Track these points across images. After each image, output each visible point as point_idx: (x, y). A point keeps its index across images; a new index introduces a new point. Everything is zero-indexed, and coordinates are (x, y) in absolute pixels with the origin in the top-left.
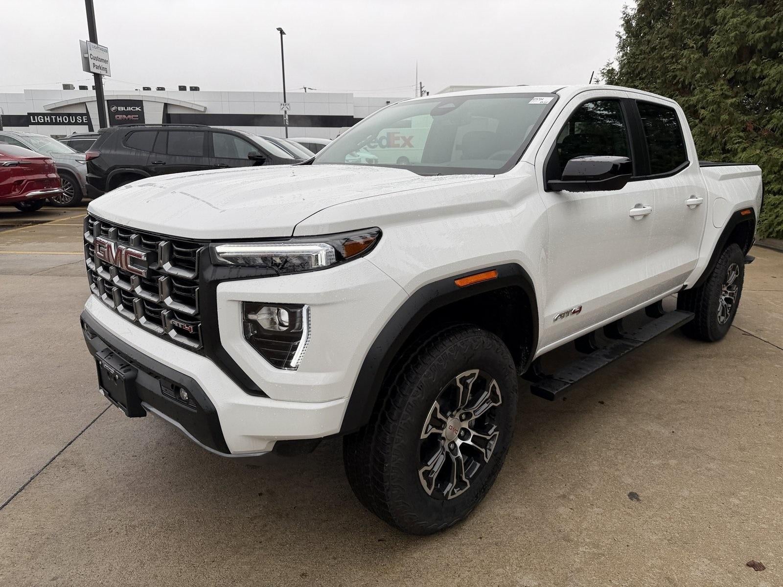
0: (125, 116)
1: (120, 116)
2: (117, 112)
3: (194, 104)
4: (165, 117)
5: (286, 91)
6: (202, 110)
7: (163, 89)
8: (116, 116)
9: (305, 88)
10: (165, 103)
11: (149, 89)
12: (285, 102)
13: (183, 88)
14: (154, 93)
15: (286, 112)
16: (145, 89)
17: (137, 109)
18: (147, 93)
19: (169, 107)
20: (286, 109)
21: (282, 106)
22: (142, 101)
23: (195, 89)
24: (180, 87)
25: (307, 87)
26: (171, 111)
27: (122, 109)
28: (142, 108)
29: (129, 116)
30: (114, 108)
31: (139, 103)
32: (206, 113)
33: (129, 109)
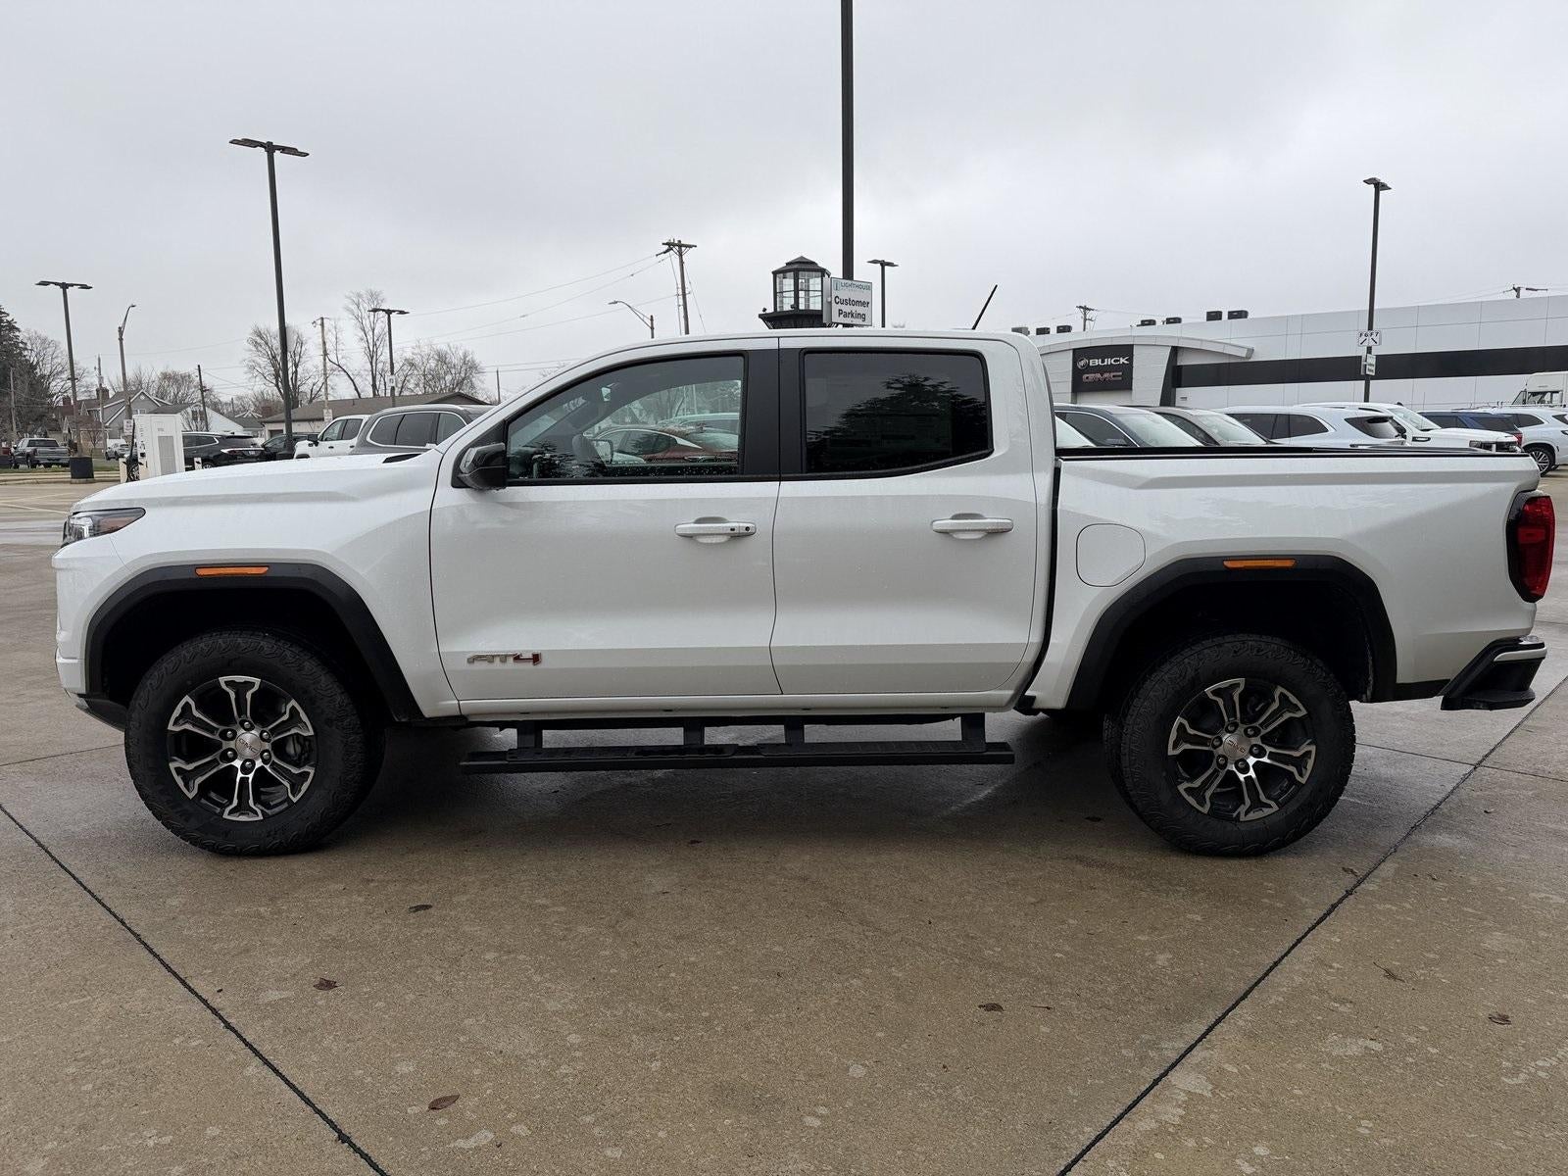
0: (1099, 375)
1: (1091, 376)
2: (1088, 369)
3: (1230, 345)
4: (1170, 372)
5: (1376, 307)
6: (1243, 353)
7: (1177, 320)
8: (1085, 376)
9: (1517, 290)
10: (1173, 347)
11: (1152, 323)
12: (1370, 327)
13: (1214, 316)
14: (1161, 330)
15: (1369, 350)
16: (1144, 323)
17: (1122, 360)
18: (1148, 330)
19: (1180, 353)
20: (1372, 343)
21: (1363, 337)
22: (1132, 346)
23: (1241, 315)
24: (1208, 313)
25: (1523, 285)
26: (1184, 361)
27: (1098, 362)
28: (1131, 360)
29: (1106, 375)
30: (1082, 363)
31: (1127, 350)
32: (1252, 360)
33: (1108, 361)
